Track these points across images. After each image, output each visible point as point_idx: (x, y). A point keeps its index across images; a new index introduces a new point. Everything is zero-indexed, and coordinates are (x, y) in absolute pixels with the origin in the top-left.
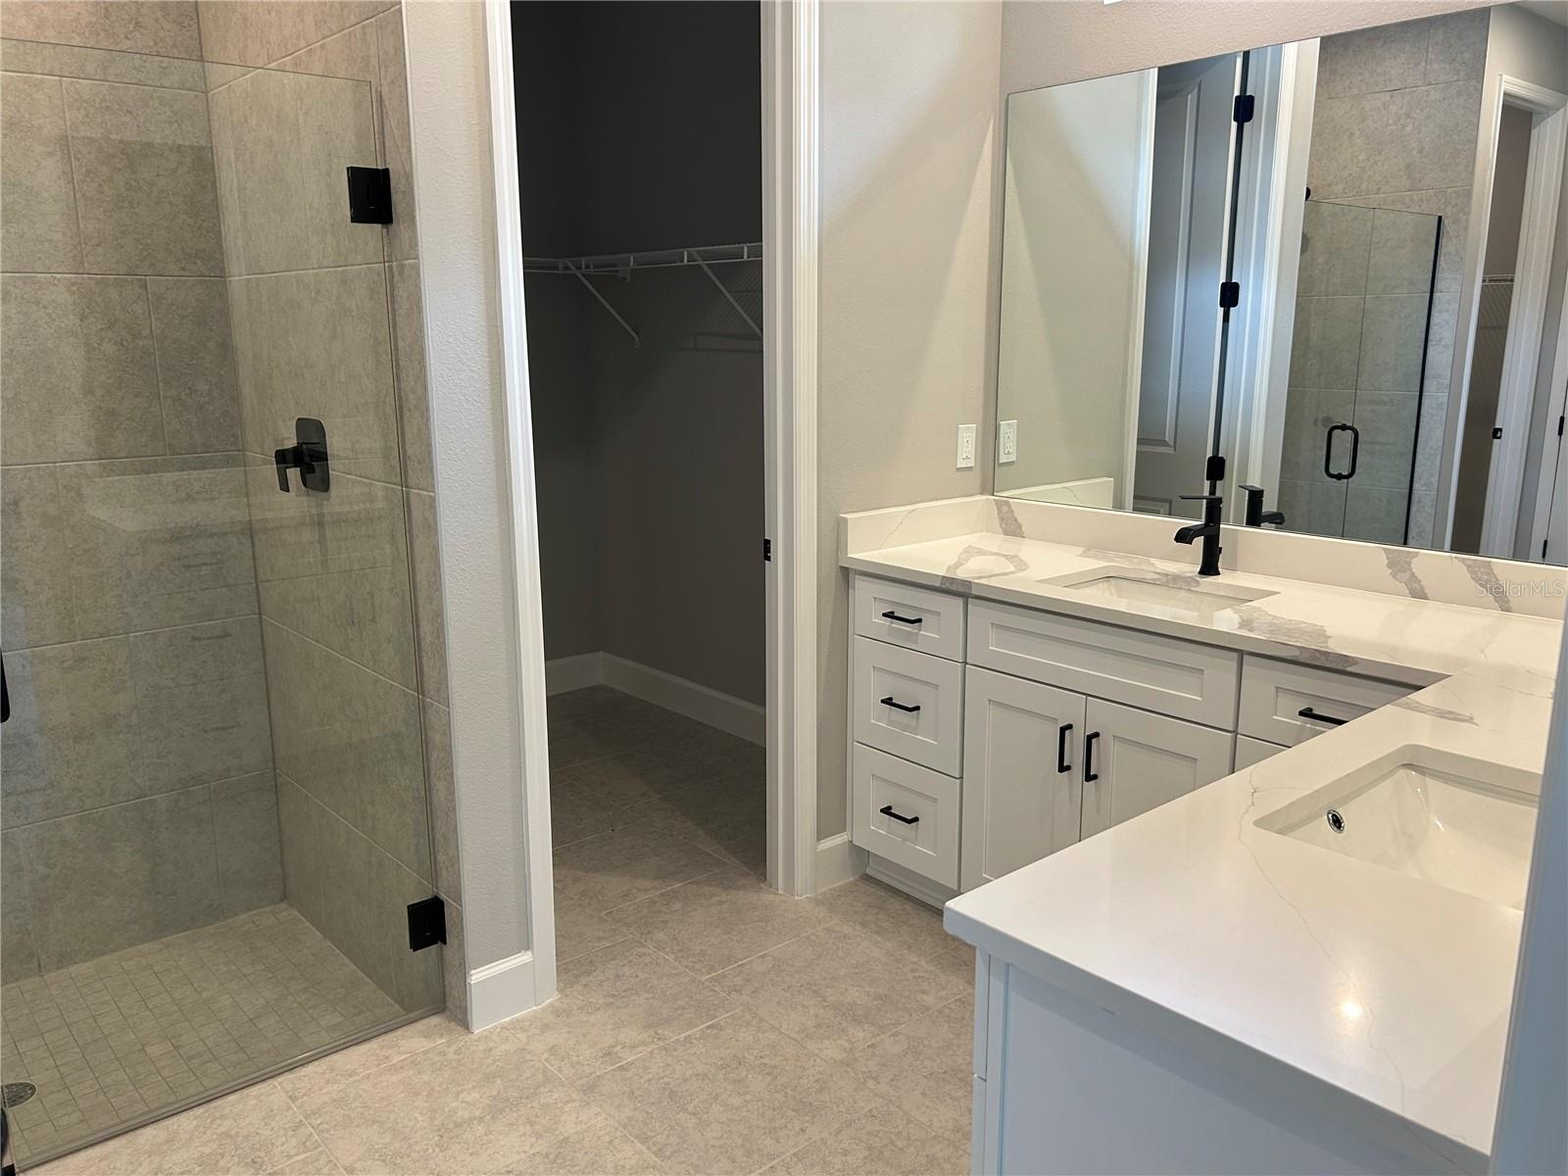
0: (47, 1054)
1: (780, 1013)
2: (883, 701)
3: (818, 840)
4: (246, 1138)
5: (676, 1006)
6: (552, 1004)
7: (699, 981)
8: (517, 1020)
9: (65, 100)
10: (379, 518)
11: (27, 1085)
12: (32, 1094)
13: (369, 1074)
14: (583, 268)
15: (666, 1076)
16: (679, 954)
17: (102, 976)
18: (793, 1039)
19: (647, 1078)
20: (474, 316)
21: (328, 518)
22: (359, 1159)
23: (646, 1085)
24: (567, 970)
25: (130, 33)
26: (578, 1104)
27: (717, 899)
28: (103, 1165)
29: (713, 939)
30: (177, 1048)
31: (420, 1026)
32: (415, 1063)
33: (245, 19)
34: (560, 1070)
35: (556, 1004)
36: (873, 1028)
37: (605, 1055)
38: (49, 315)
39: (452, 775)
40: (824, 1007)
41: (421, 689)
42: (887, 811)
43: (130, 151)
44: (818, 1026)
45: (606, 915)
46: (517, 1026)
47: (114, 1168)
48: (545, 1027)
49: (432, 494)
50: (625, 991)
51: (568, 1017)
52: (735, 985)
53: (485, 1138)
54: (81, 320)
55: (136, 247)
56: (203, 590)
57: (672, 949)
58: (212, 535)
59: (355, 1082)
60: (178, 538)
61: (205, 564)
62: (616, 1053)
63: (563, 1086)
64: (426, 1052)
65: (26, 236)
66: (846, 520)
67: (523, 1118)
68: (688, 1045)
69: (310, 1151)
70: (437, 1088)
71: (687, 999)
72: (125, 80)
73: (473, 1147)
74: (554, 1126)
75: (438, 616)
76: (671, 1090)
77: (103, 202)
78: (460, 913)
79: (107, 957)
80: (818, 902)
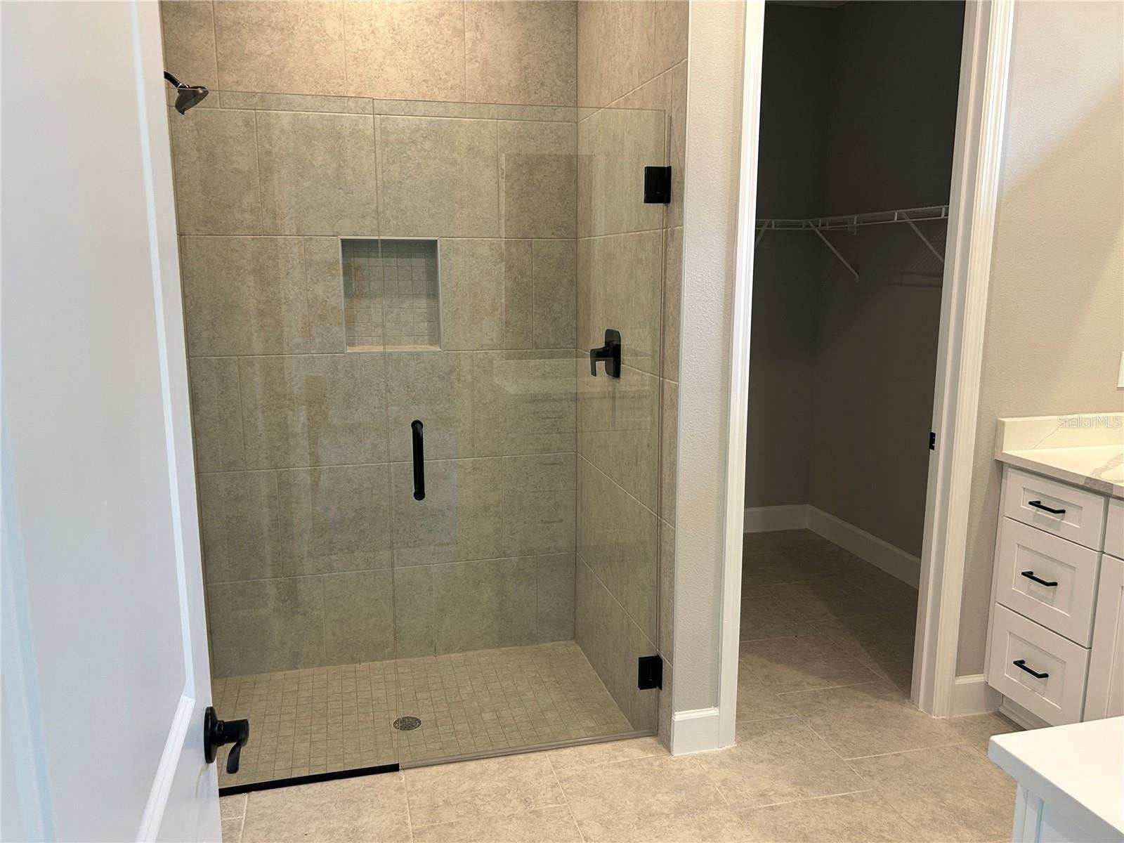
0: (431, 704)
1: (903, 802)
2: (1023, 574)
3: (956, 675)
4: (524, 784)
5: (819, 775)
6: (730, 750)
7: (842, 761)
8: (704, 755)
9: (499, 134)
10: (646, 396)
11: (417, 719)
12: (419, 725)
13: (603, 765)
14: (820, 225)
15: (803, 823)
16: (830, 738)
17: (467, 663)
18: (910, 824)
19: (788, 820)
20: (716, 264)
21: (617, 395)
22: (587, 818)
23: (787, 826)
24: (745, 729)
25: (538, 89)
26: (735, 824)
27: (867, 703)
28: (445, 777)
29: (858, 733)
30: (499, 718)
31: (640, 741)
32: (632, 765)
33: (601, 76)
34: (727, 797)
35: (733, 750)
36: (980, 835)
37: (761, 795)
38: (478, 262)
39: (673, 574)
40: (941, 807)
41: (660, 513)
42: (1020, 664)
43: (531, 162)
44: (934, 820)
45: (780, 696)
46: (704, 758)
47: (450, 781)
48: (722, 764)
49: (677, 383)
50: (784, 754)
51: (740, 761)
52: (869, 771)
53: (668, 829)
54: (495, 266)
55: (529, 221)
56: (545, 434)
57: (825, 732)
58: (554, 400)
59: (593, 767)
60: (534, 401)
61: (548, 418)
62: (769, 796)
63: (727, 809)
64: (640, 760)
65: (471, 216)
66: (1003, 423)
67: (695, 823)
68: (824, 806)
69: (559, 803)
70: (643, 786)
71: (830, 772)
72: (532, 119)
73: (659, 832)
74: (716, 835)
75: (673, 465)
76: (805, 835)
77: (513, 194)
78: (671, 670)
79: (471, 653)
80: (952, 724)
